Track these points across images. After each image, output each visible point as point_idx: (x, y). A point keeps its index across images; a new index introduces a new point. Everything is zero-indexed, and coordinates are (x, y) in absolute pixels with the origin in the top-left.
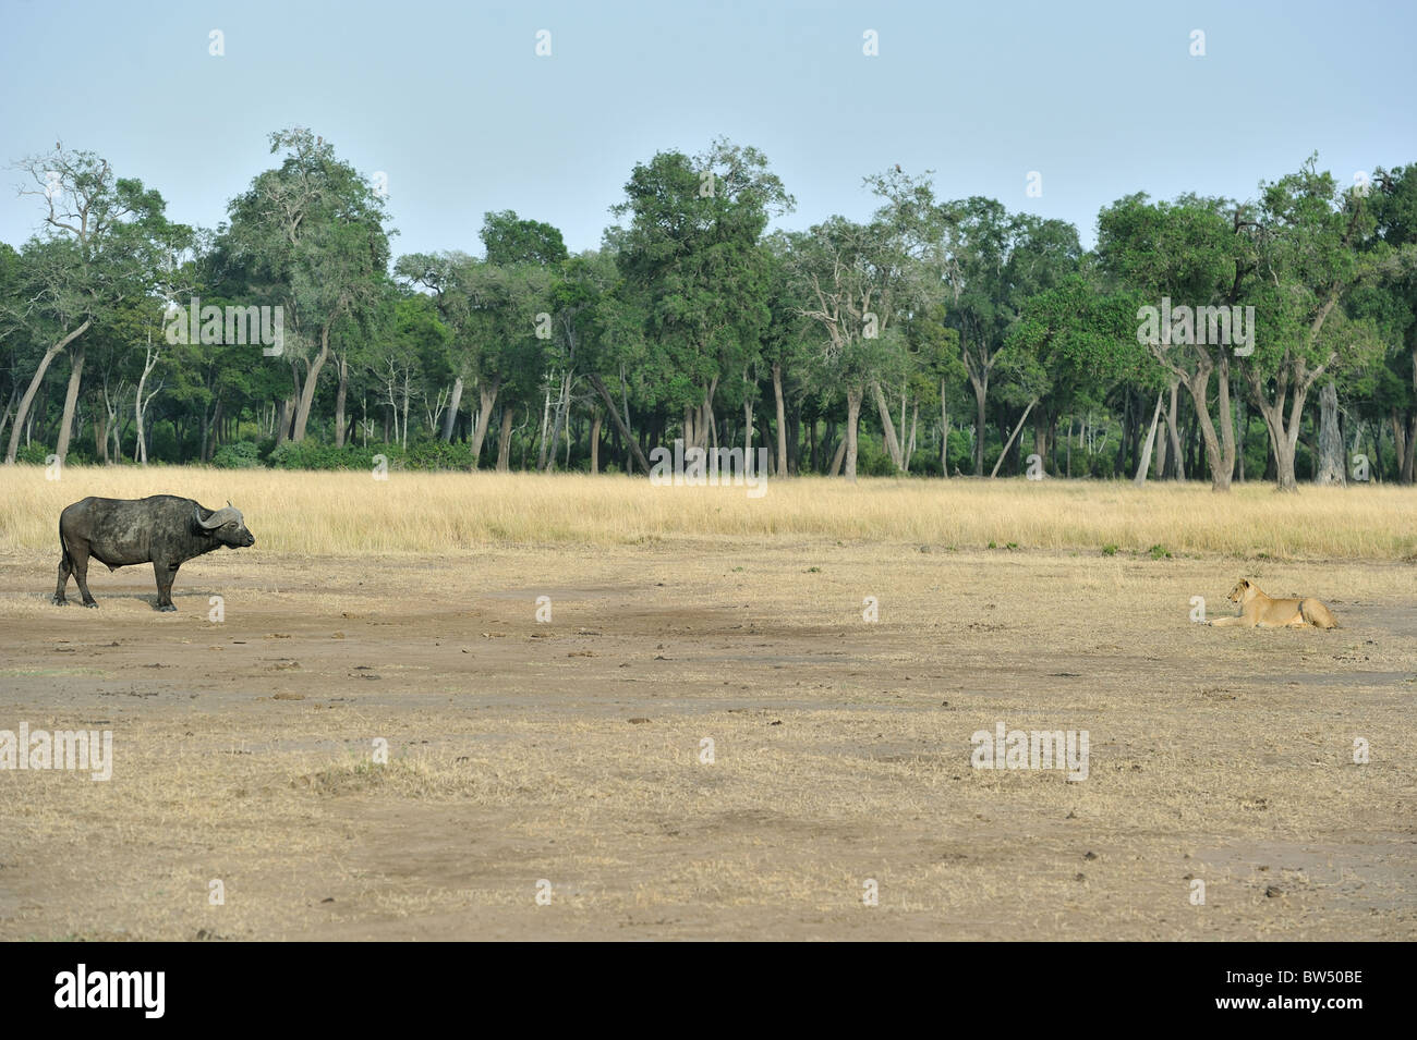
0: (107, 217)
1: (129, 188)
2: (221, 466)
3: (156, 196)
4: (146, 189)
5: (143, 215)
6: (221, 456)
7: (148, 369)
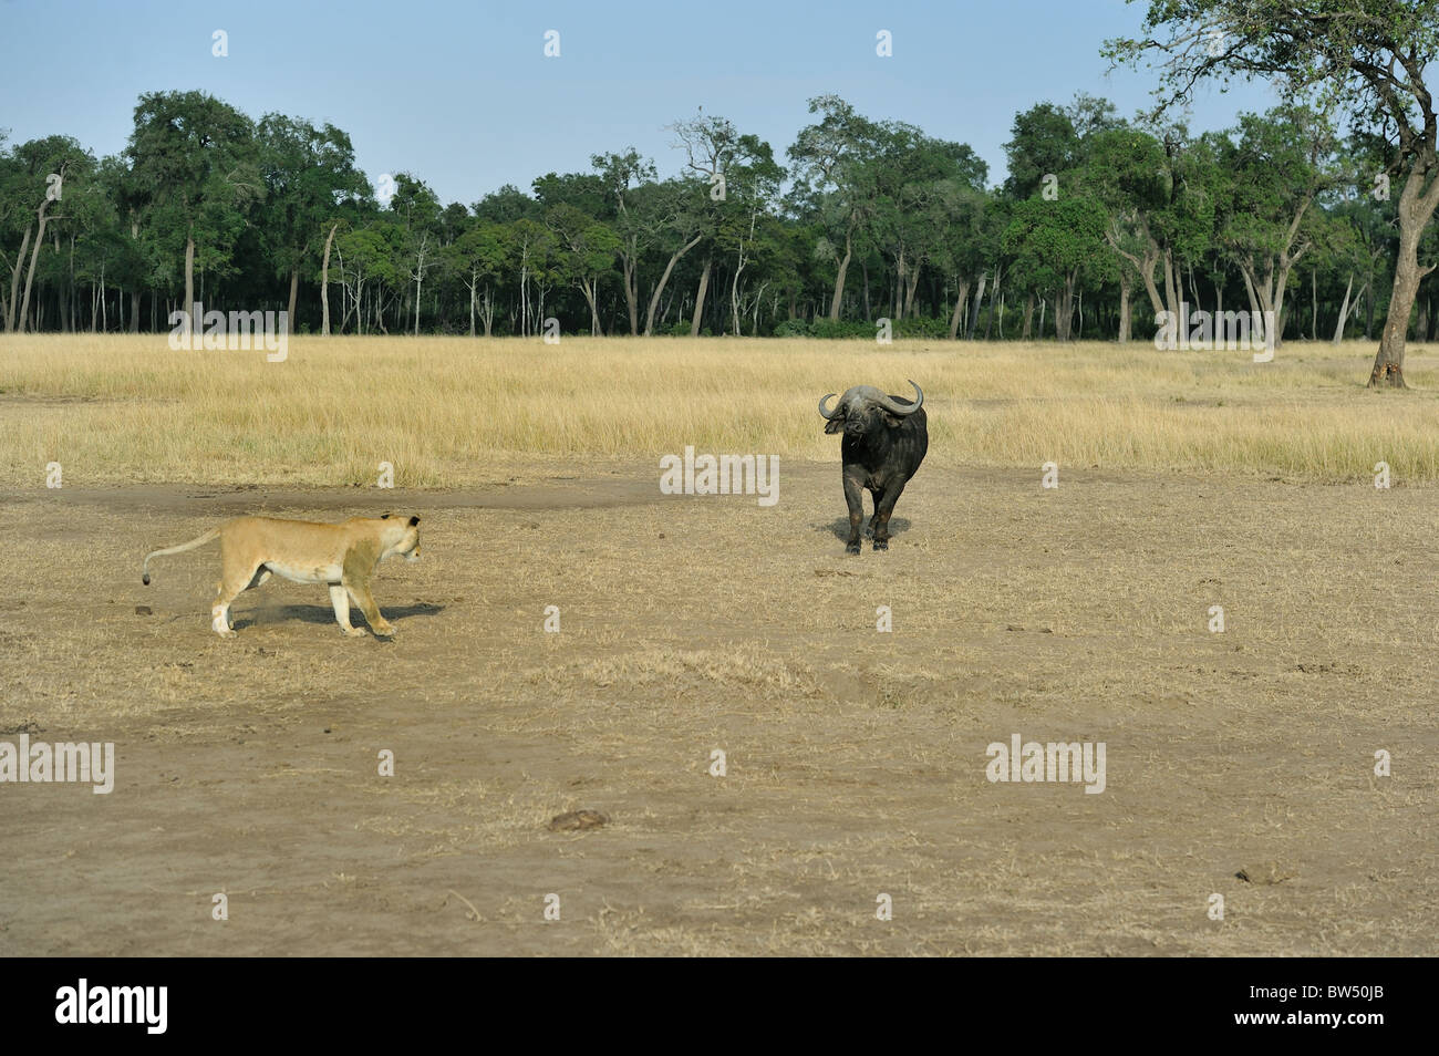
0: (732, 163)
1: (748, 141)
2: (778, 336)
3: (766, 146)
4: (762, 140)
5: (760, 160)
6: (777, 330)
7: (740, 269)
